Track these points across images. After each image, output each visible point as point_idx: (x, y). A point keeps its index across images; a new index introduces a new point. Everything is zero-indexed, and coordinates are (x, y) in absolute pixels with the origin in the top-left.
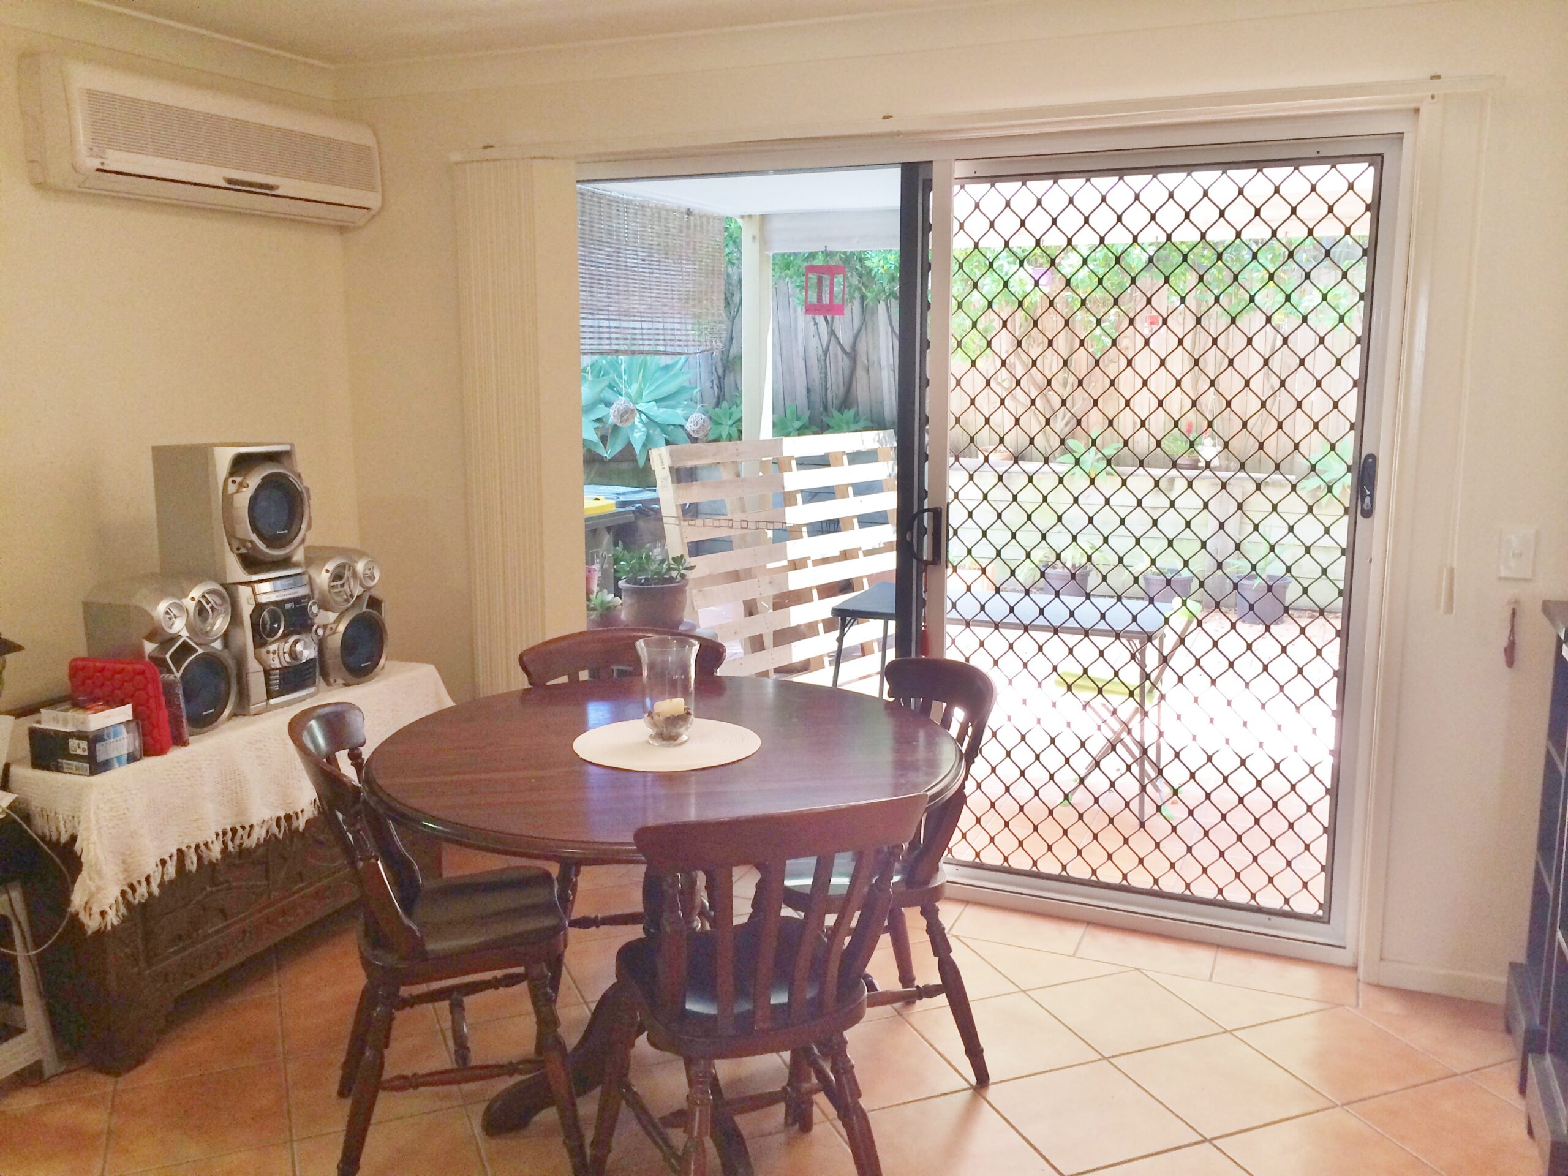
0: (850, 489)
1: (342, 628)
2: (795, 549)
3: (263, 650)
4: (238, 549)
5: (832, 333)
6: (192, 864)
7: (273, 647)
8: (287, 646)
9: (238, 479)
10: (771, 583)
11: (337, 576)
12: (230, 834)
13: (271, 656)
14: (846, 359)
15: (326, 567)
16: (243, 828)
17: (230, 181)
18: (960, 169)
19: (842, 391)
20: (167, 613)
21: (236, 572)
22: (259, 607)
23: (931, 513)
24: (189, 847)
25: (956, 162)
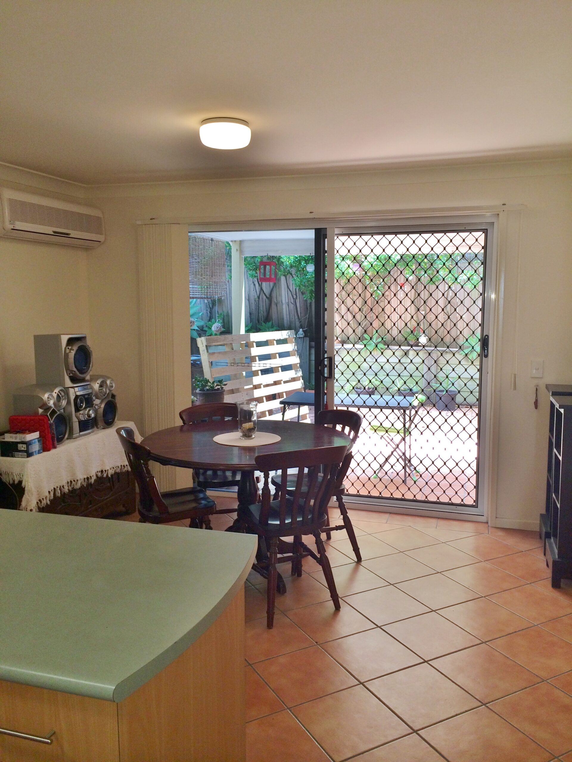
0: (277, 355)
1: (103, 406)
2: (256, 380)
3: (78, 413)
4: (70, 374)
5: (262, 289)
6: (58, 494)
7: (81, 412)
8: (86, 412)
9: (70, 347)
10: (247, 394)
11: (101, 386)
12: (70, 483)
13: (81, 415)
14: (267, 300)
15: (97, 382)
16: (74, 481)
17: (55, 232)
18: (337, 231)
19: (265, 314)
20: (48, 398)
21: (68, 383)
22: (77, 397)
23: (328, 359)
24: (57, 487)
25: (336, 229)
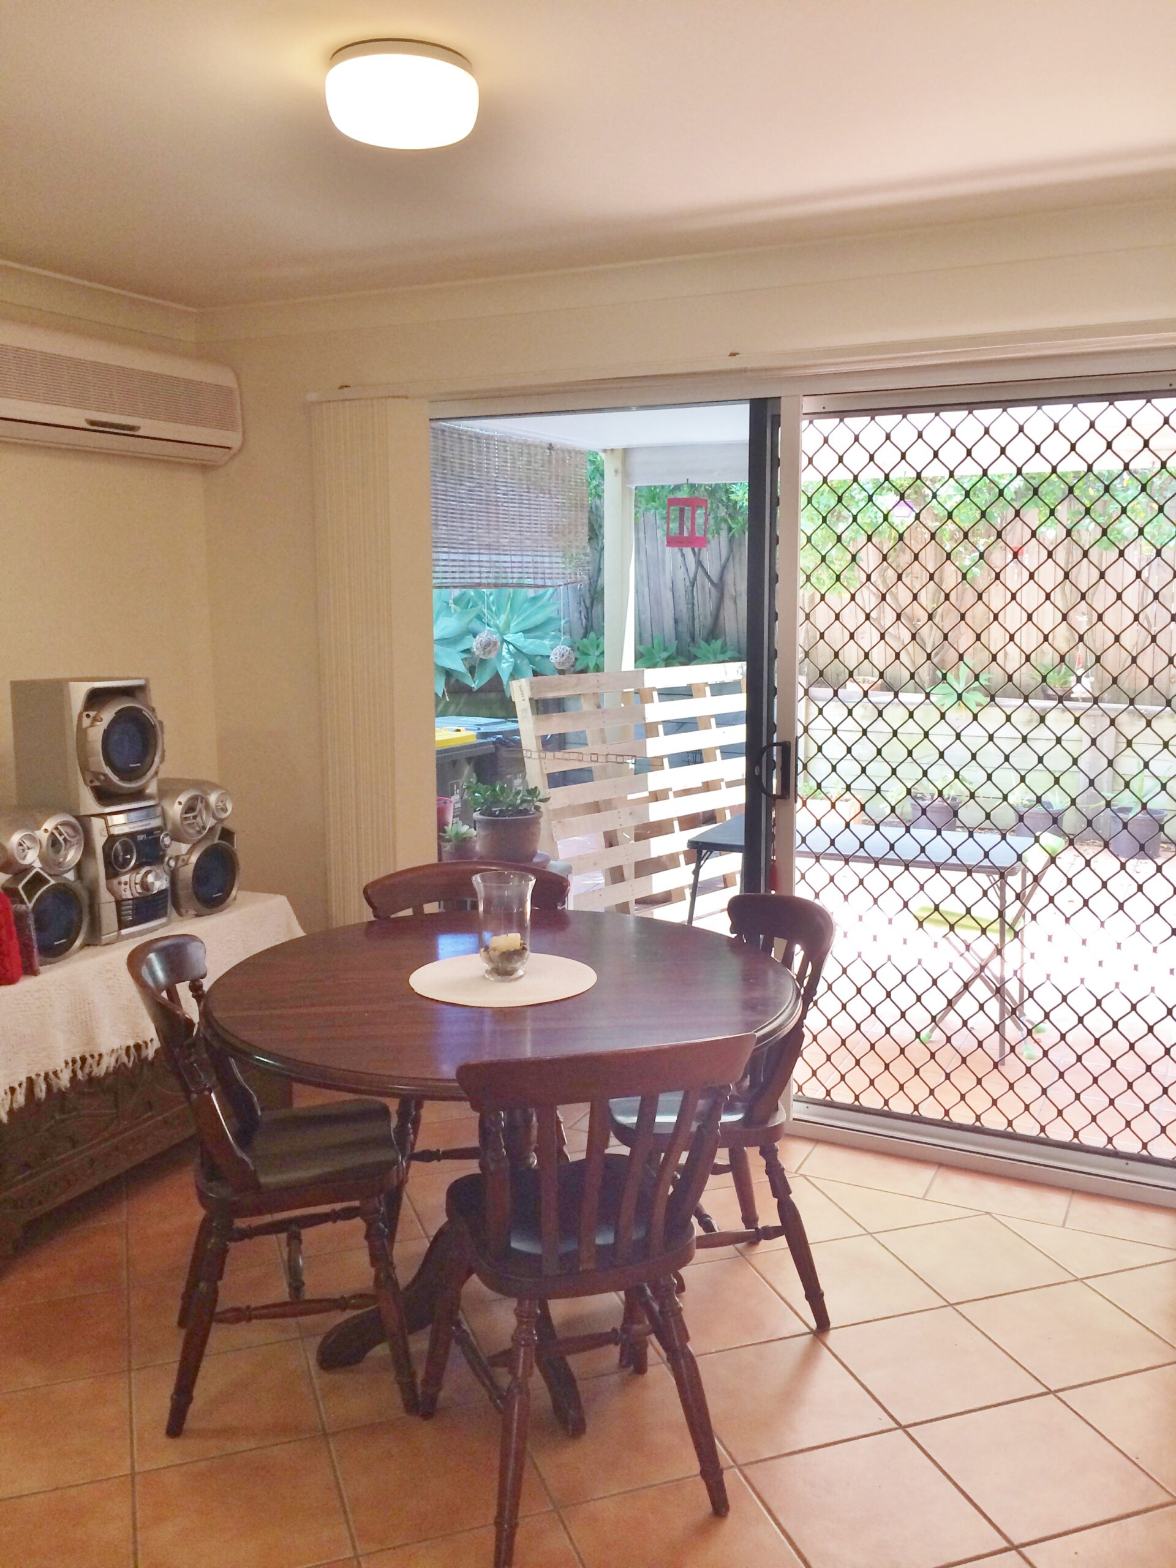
0: (713, 721)
1: (194, 859)
2: (656, 780)
3: (115, 881)
4: (92, 782)
5: (699, 563)
6: (41, 1091)
7: (125, 878)
8: (139, 878)
9: (92, 714)
11: (190, 808)
12: (79, 1062)
13: (123, 886)
14: (713, 589)
15: (179, 799)
16: (92, 1056)
17: (93, 423)
18: (809, 405)
19: (709, 621)
20: (21, 845)
21: (89, 804)
22: (112, 839)
23: (780, 747)
24: (38, 1075)
25: (805, 398)
